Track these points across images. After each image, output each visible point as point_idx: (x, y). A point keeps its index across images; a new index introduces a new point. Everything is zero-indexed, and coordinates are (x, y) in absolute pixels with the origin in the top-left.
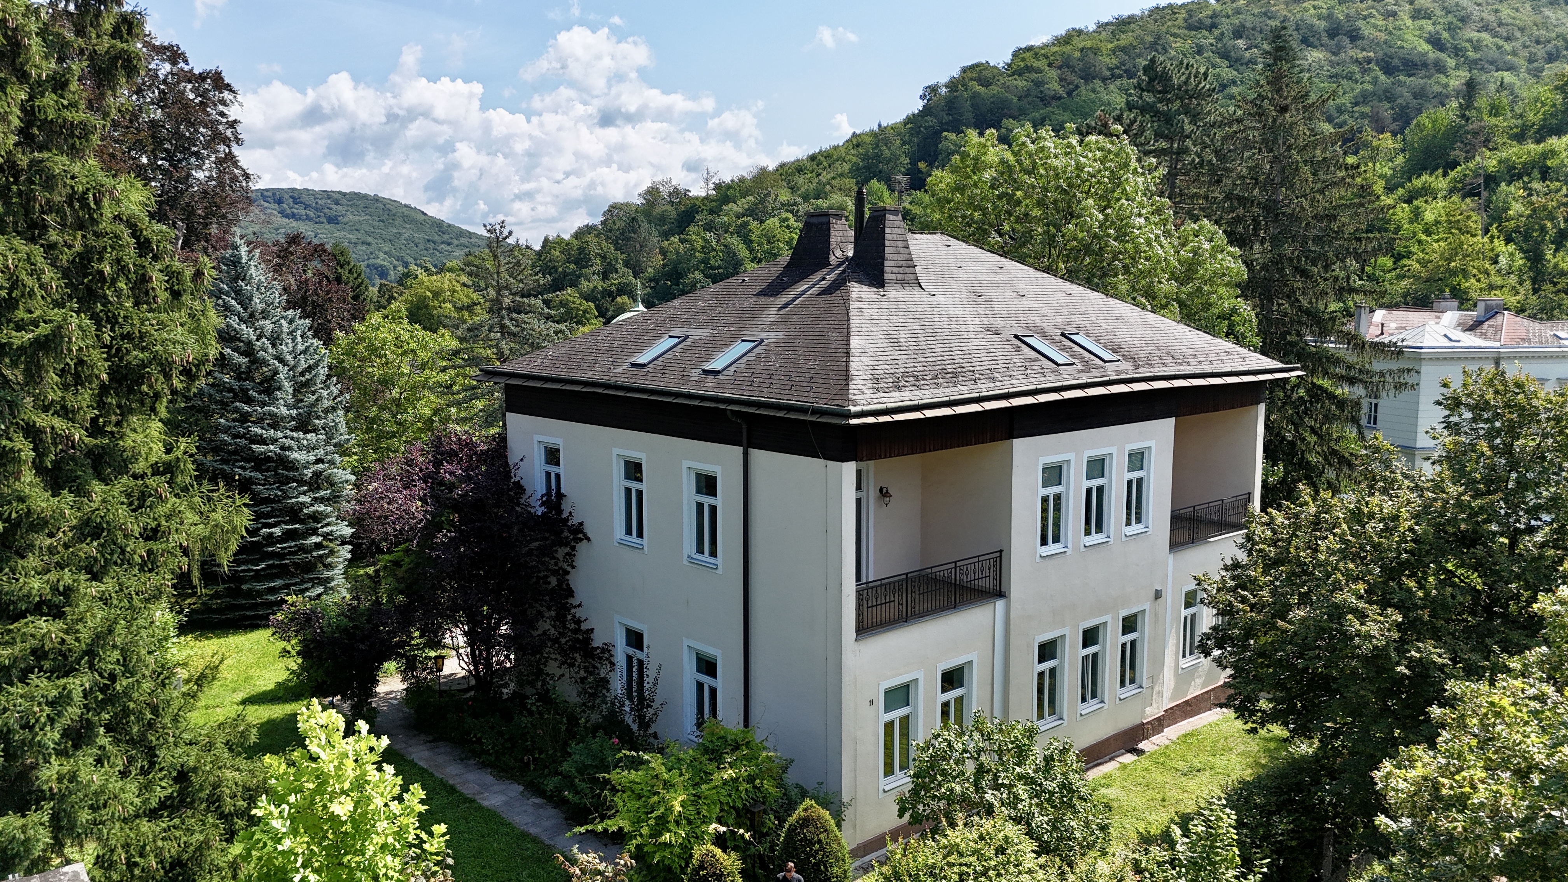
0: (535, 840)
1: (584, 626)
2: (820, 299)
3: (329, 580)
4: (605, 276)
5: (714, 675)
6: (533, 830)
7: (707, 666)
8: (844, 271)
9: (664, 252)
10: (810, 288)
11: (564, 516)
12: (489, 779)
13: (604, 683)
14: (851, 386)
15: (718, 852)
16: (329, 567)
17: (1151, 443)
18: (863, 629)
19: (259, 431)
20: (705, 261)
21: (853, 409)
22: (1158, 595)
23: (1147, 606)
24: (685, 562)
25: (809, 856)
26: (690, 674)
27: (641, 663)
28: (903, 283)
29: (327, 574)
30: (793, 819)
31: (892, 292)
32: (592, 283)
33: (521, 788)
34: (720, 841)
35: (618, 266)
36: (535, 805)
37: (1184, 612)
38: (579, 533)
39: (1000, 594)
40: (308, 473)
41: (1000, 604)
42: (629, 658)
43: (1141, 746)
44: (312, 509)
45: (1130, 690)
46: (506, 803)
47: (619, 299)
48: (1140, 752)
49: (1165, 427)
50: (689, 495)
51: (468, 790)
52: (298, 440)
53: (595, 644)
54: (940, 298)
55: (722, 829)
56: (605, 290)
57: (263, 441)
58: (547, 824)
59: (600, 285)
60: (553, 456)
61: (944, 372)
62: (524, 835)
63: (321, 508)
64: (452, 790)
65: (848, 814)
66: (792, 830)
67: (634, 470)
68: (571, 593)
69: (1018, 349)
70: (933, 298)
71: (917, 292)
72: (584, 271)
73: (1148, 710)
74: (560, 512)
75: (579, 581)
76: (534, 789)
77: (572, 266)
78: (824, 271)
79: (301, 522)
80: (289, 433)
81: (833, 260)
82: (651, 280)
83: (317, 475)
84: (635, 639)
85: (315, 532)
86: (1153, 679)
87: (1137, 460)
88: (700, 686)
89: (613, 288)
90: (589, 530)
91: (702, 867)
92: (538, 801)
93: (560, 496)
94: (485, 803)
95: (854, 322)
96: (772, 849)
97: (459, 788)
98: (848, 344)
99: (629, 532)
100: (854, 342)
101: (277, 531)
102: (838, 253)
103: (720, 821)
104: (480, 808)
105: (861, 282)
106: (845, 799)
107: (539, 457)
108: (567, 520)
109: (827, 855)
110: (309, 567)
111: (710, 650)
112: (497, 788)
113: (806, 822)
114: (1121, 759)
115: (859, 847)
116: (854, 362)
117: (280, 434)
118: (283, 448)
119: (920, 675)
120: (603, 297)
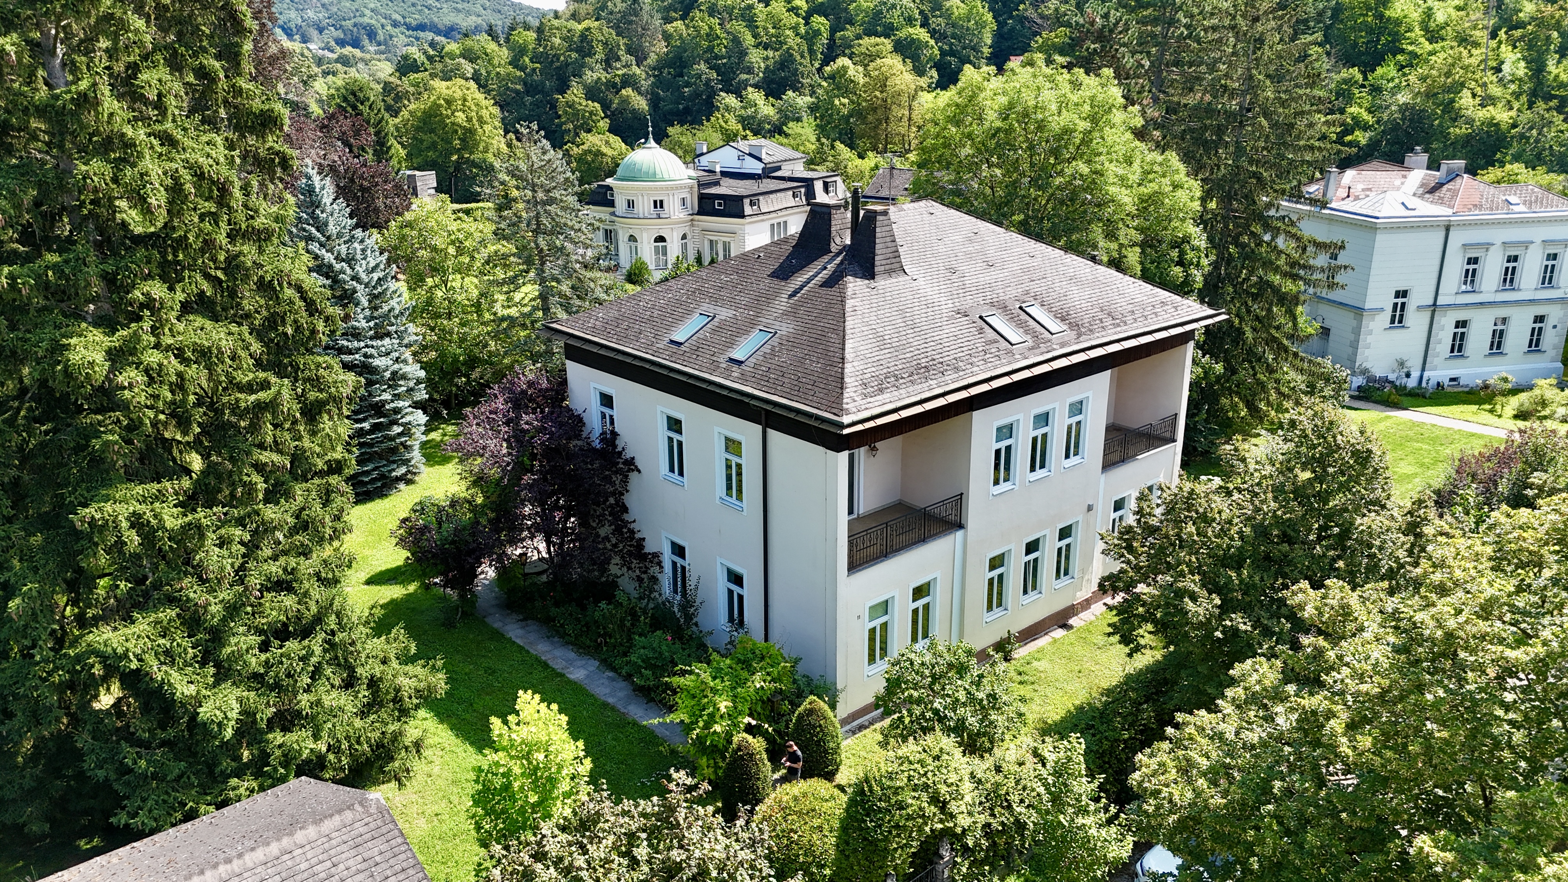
0: (613, 709)
1: (637, 536)
2: (824, 291)
3: (409, 460)
4: (608, 63)
5: (741, 585)
6: (611, 700)
7: (736, 579)
8: (842, 262)
9: (667, 37)
10: (815, 276)
11: (619, 449)
12: (572, 655)
13: (654, 580)
14: (846, 395)
15: (750, 738)
16: (408, 448)
17: (1089, 394)
18: (854, 566)
19: (345, 343)
20: (710, 49)
21: (846, 420)
22: (1090, 508)
23: (1080, 518)
24: (718, 501)
25: (812, 735)
26: (722, 584)
27: (683, 568)
28: (890, 272)
29: (407, 456)
30: (801, 709)
31: (882, 283)
32: (594, 74)
33: (597, 663)
34: (749, 729)
35: (621, 53)
36: (609, 678)
37: (1113, 515)
38: (631, 465)
39: (961, 526)
40: (387, 375)
41: (960, 534)
42: (674, 564)
43: (1071, 622)
44: (392, 405)
45: (1065, 581)
46: (588, 676)
47: (623, 92)
48: (1069, 627)
49: (1103, 380)
50: (720, 455)
51: (558, 665)
52: (378, 348)
53: (646, 550)
54: (921, 282)
55: (754, 723)
56: (608, 81)
57: (350, 352)
58: (621, 694)
59: (604, 76)
60: (607, 400)
61: (919, 367)
62: (605, 705)
63: (401, 404)
64: (546, 665)
65: (841, 698)
66: (800, 717)
67: (675, 425)
68: (625, 509)
69: (981, 331)
70: (915, 284)
71: (902, 278)
72: (587, 59)
73: (1079, 594)
74: (615, 446)
75: (630, 500)
76: (607, 664)
77: (574, 55)
78: (826, 258)
79: (384, 416)
80: (370, 343)
81: (834, 248)
82: (654, 69)
83: (394, 373)
84: (679, 550)
85: (395, 422)
86: (1083, 571)
87: (1077, 408)
88: (730, 592)
89: (617, 79)
90: (639, 463)
91: (739, 749)
92: (611, 674)
93: (614, 434)
94: (572, 677)
95: (849, 324)
96: (787, 727)
97: (550, 663)
98: (843, 349)
99: (672, 470)
100: (849, 345)
101: (366, 425)
102: (838, 240)
103: (751, 715)
104: (570, 682)
105: (855, 275)
106: (839, 686)
107: (596, 401)
108: (620, 453)
109: (825, 735)
110: (394, 451)
111: (738, 569)
112: (579, 663)
113: (811, 712)
114: (1053, 634)
115: (849, 716)
116: (849, 369)
117: (362, 344)
118: (365, 356)
119: (896, 593)
120: (607, 89)
